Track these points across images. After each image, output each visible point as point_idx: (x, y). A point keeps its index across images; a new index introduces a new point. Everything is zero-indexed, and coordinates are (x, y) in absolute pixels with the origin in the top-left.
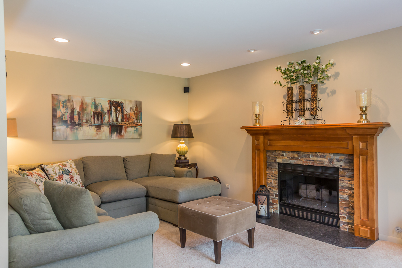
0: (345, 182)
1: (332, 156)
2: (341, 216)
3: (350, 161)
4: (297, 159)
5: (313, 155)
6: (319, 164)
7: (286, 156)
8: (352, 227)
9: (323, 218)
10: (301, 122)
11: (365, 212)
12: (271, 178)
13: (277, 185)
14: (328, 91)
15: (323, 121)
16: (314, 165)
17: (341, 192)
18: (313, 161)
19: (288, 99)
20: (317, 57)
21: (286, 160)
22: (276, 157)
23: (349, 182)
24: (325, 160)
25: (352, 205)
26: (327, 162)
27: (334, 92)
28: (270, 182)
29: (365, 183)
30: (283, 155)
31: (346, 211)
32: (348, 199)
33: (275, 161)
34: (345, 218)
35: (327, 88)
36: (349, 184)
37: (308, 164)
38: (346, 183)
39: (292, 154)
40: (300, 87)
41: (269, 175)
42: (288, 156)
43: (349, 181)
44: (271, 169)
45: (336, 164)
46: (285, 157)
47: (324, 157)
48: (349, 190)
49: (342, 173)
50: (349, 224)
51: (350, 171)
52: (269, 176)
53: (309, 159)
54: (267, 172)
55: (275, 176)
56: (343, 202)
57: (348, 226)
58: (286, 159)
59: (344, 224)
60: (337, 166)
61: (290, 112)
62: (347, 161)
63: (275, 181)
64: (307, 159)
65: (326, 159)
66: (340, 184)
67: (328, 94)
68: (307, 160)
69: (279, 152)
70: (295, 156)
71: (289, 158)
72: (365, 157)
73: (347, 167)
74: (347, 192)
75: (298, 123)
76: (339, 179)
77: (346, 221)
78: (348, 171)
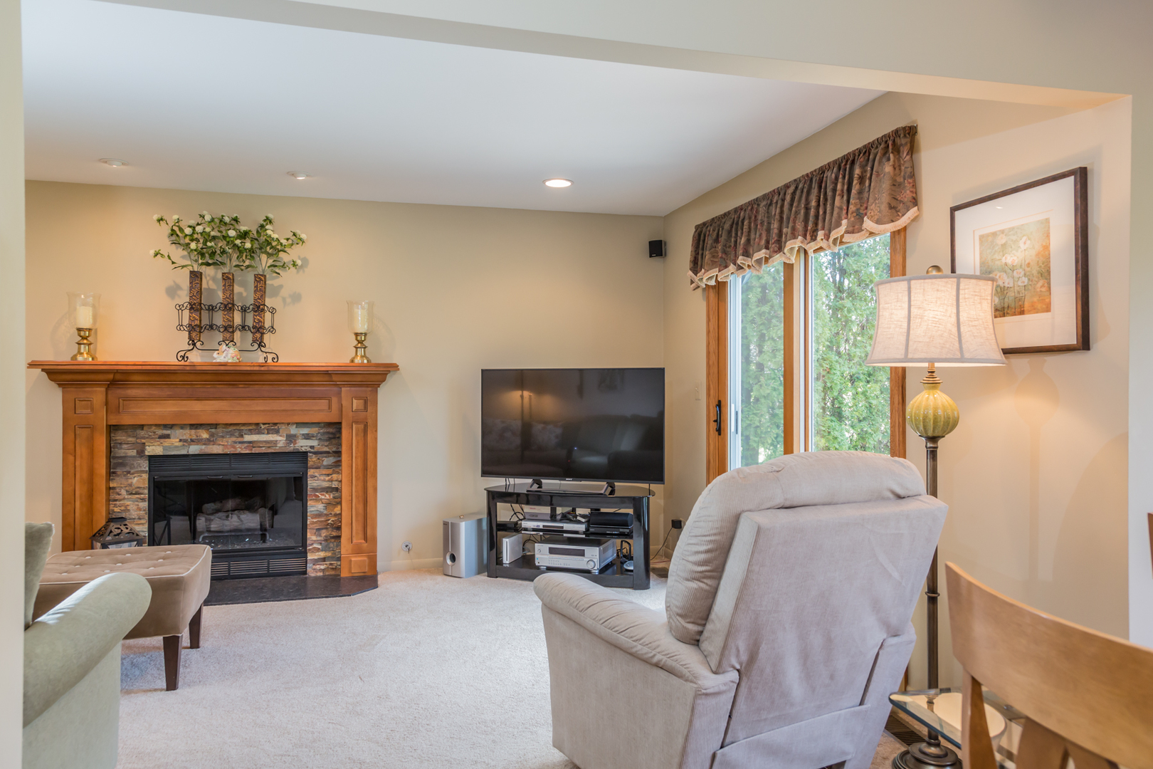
0: (320, 478)
1: (293, 430)
2: (311, 547)
3: (331, 436)
4: (207, 442)
5: (250, 430)
6: (264, 448)
7: (175, 438)
8: (331, 564)
9: (269, 564)
10: (229, 355)
11: (360, 528)
12: (124, 499)
13: (146, 513)
14: (284, 293)
15: (275, 356)
16: (253, 452)
17: (311, 500)
18: (250, 442)
19: (190, 299)
20: (266, 217)
21: (176, 447)
22: (143, 441)
23: (327, 478)
24: (278, 438)
25: (333, 521)
26: (281, 443)
27: (296, 298)
28: (123, 508)
29: (361, 475)
30: (168, 437)
31: (320, 536)
32: (325, 512)
33: (141, 453)
34: (318, 550)
35: (281, 287)
36: (329, 481)
37: (239, 451)
38: (321, 480)
39: (193, 431)
40: (227, 277)
41: (118, 490)
42: (182, 438)
43: (328, 475)
44: (124, 476)
45: (303, 445)
46: (171, 440)
47: (277, 432)
48: (327, 492)
49: (314, 462)
50: (325, 561)
51: (331, 456)
52: (119, 494)
53: (240, 439)
54: (111, 485)
55: (141, 491)
56: (315, 520)
57: (323, 565)
58: (177, 444)
59: (316, 562)
60: (303, 449)
61: (196, 331)
62: (326, 437)
63: (138, 505)
64: (234, 439)
65: (281, 436)
66: (309, 485)
67: (284, 299)
68: (235, 442)
69: (154, 428)
70: (202, 435)
71: (185, 441)
72: (362, 426)
73: (326, 449)
74: (323, 497)
75: (225, 357)
76: (309, 474)
77: (320, 555)
78: (326, 457)
